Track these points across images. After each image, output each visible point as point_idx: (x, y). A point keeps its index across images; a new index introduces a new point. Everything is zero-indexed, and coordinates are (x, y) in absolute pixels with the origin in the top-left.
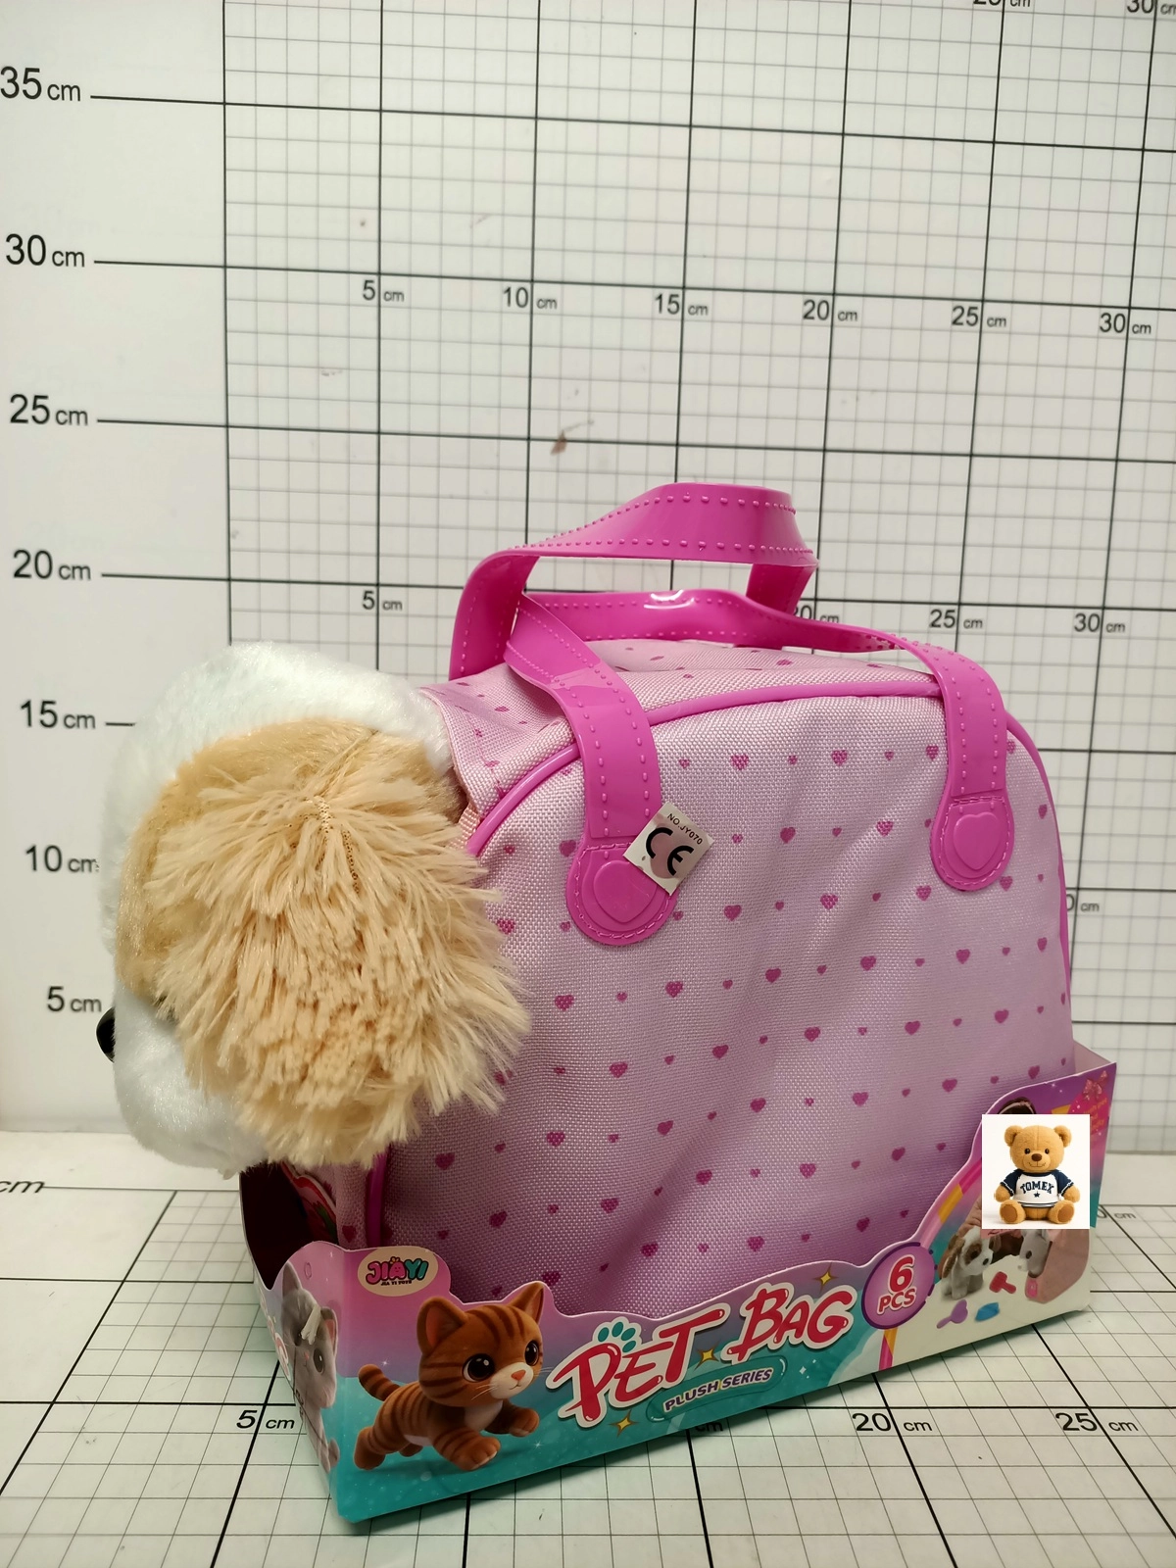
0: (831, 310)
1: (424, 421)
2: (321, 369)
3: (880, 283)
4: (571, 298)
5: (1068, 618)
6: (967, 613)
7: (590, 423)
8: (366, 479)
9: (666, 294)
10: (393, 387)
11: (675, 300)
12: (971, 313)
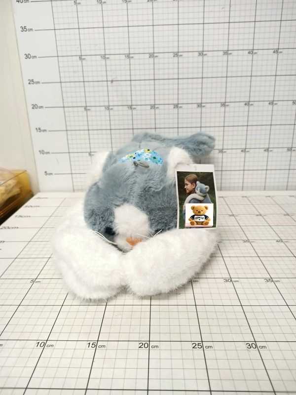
0: (153, 56)
1: (91, 79)
2: (74, 72)
3: (161, 50)
4: (112, 57)
5: (196, 106)
6: (179, 105)
7: (116, 78)
8: (82, 89)
9: (127, 55)
10: (85, 74)
11: (128, 56)
12: (176, 54)
